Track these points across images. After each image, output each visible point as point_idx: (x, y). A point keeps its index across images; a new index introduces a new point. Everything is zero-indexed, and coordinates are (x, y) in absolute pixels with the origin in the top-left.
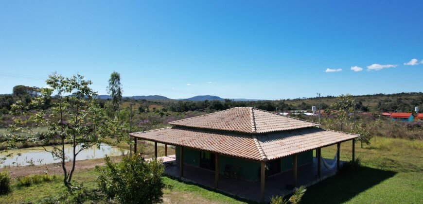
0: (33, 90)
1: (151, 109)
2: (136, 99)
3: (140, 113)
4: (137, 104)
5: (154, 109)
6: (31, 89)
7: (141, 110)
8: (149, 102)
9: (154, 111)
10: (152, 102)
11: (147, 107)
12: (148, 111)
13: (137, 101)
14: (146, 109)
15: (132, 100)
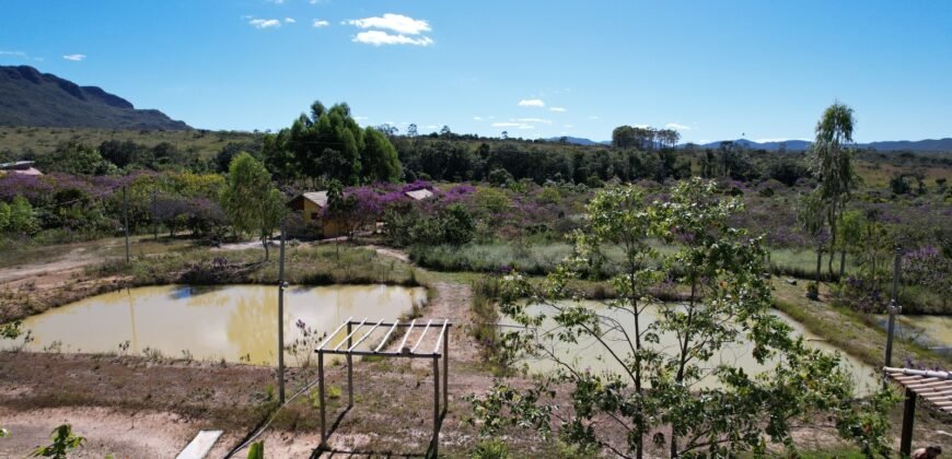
0: (646, 136)
1: (929, 182)
2: (880, 150)
3: (893, 197)
4: (885, 166)
5: (940, 182)
6: (642, 133)
7: (899, 187)
8: (924, 160)
9: (940, 192)
10: (934, 161)
11: (920, 178)
12: (921, 192)
13: (883, 156)
14: (915, 185)
15: (870, 155)
